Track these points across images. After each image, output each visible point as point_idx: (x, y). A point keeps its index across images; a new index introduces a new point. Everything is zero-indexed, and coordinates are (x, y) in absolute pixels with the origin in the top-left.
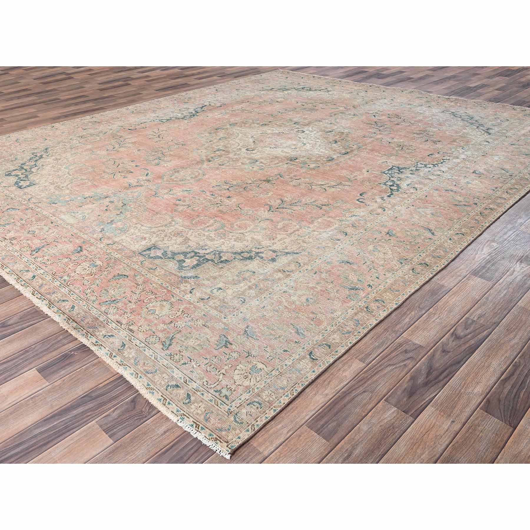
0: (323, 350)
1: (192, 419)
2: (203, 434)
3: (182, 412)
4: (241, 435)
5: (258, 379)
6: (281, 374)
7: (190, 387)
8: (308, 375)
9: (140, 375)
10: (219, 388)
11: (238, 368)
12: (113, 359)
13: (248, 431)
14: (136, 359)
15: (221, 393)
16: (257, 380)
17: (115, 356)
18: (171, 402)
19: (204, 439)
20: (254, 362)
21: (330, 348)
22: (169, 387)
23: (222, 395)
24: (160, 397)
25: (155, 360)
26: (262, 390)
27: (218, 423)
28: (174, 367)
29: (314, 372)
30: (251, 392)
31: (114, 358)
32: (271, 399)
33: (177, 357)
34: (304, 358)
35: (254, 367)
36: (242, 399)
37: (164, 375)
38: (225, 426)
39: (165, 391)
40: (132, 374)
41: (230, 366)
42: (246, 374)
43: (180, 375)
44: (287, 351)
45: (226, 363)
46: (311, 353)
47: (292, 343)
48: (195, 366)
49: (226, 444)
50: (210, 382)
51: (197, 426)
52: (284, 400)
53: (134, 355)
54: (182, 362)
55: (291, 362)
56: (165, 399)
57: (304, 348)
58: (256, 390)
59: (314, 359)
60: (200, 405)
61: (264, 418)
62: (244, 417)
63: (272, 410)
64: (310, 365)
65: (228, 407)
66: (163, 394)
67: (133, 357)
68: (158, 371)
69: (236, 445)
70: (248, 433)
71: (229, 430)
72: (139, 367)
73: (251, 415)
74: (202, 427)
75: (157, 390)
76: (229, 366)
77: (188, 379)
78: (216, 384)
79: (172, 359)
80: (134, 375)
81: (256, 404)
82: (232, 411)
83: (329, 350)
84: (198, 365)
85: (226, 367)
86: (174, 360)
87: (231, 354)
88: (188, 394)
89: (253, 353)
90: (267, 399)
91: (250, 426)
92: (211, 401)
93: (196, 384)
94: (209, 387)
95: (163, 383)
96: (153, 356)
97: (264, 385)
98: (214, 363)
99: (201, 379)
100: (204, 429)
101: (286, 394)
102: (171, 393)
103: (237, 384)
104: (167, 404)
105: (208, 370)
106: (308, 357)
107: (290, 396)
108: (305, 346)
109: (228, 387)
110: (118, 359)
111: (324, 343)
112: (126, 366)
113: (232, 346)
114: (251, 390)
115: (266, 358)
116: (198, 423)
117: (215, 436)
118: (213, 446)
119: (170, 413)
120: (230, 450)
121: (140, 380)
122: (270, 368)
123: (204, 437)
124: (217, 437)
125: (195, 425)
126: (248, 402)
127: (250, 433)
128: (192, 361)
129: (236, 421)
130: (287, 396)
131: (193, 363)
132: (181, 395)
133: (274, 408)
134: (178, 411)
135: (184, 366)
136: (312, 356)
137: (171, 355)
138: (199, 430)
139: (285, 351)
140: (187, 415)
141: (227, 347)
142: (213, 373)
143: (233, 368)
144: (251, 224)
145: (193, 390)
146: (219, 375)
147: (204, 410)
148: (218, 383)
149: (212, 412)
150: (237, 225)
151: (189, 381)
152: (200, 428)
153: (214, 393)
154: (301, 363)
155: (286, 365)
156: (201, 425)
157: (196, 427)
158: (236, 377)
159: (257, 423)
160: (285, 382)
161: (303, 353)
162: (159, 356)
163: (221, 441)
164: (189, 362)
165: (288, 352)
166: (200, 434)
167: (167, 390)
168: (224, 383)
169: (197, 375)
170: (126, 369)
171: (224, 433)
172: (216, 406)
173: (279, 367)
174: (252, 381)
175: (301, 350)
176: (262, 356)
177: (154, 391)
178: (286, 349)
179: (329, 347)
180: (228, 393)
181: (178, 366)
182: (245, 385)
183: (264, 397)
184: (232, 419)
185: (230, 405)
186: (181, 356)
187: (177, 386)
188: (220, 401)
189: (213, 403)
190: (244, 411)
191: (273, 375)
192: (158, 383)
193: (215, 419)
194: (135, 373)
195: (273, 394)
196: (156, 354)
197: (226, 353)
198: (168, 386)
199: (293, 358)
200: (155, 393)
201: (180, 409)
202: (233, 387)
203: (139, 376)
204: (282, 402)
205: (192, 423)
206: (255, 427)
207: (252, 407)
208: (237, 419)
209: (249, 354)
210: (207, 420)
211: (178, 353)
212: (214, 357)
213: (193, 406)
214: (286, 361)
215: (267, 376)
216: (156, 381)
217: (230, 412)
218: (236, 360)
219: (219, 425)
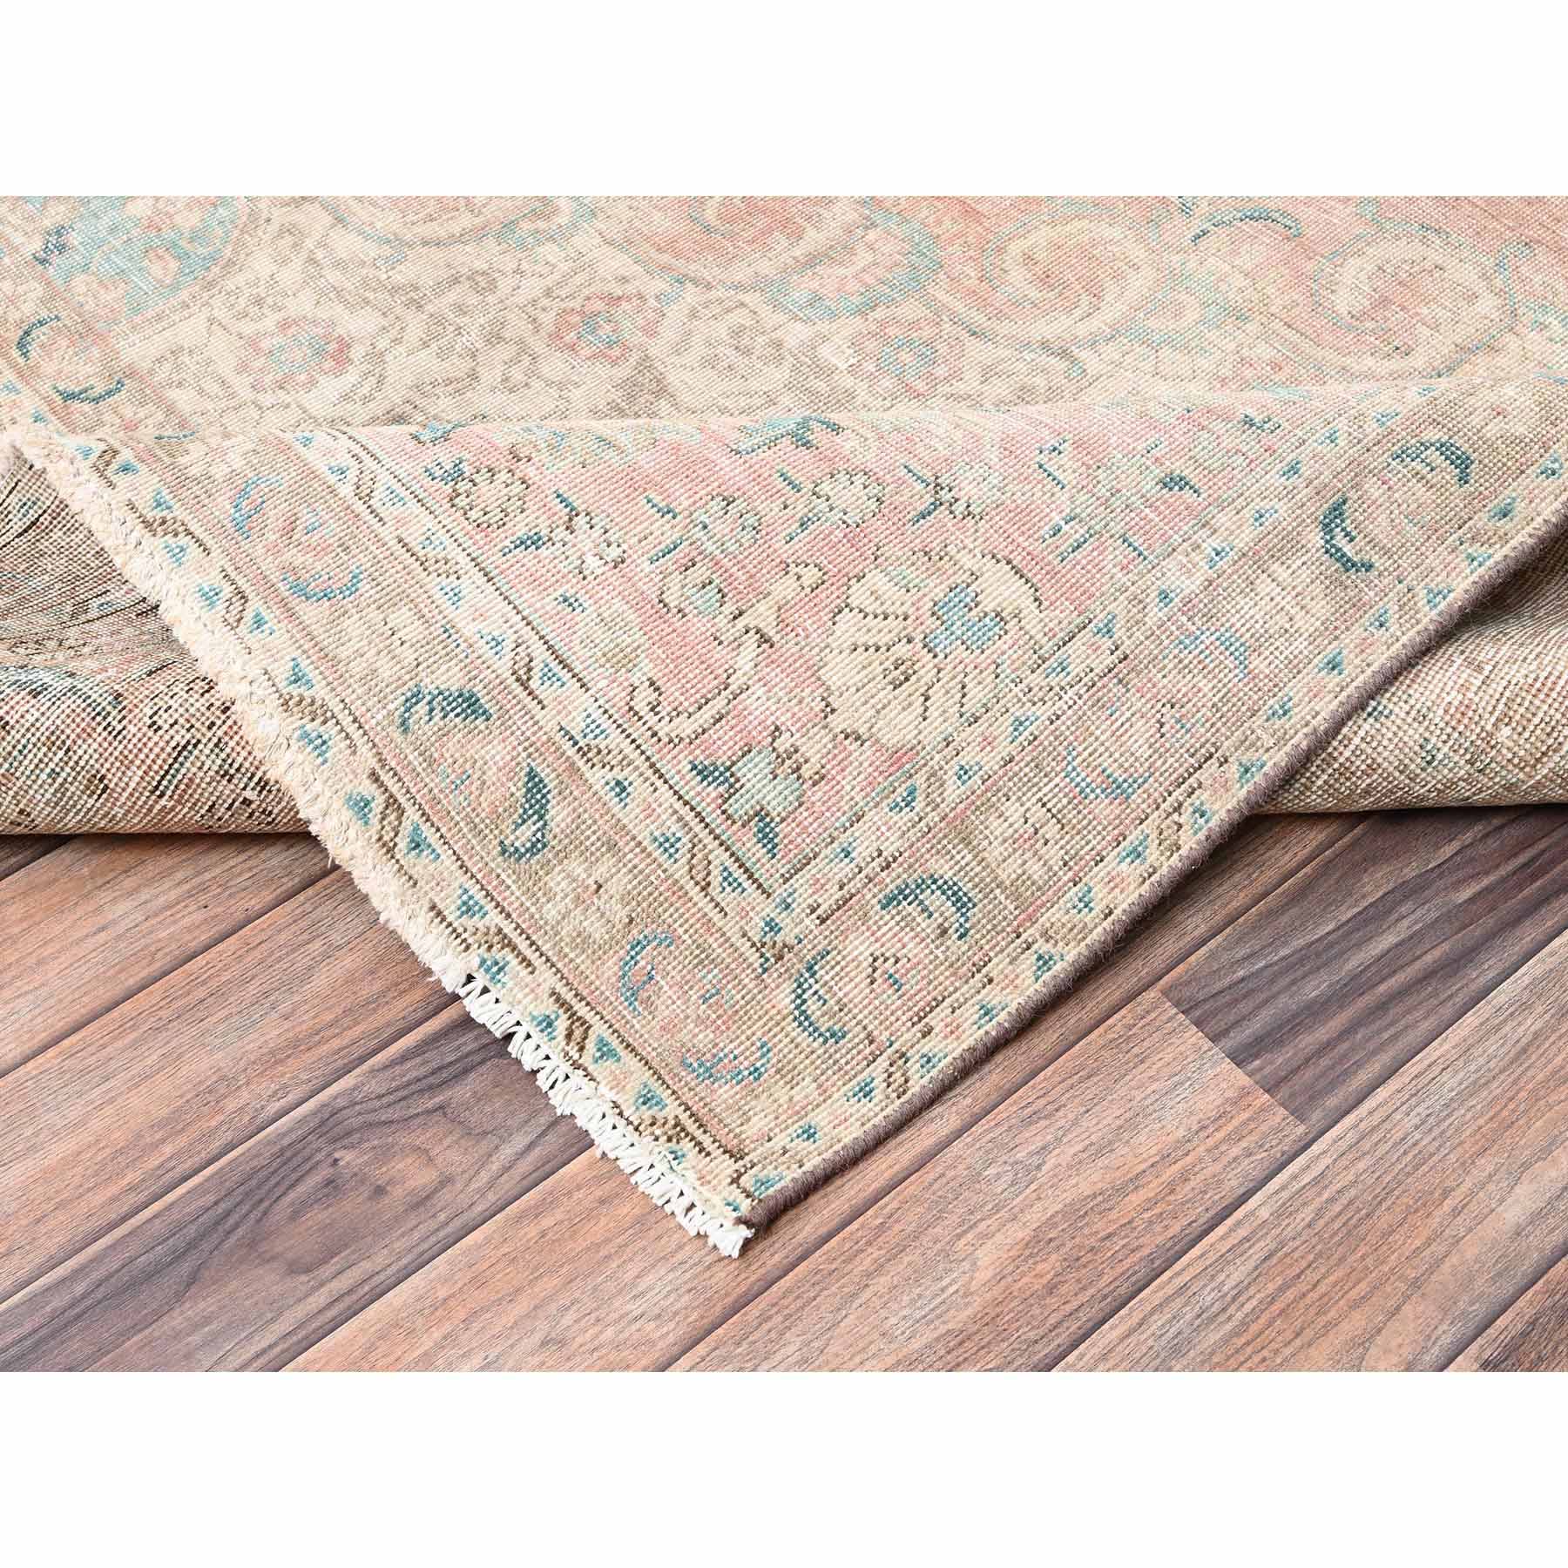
0: (1420, 489)
1: (548, 979)
2: (603, 1089)
3: (494, 918)
4: (820, 1118)
5: (976, 695)
6: (1123, 666)
7: (548, 720)
8: (1296, 689)
9: (255, 605)
10: (723, 746)
11: (859, 594)
12: (111, 485)
13: (866, 1092)
14: (244, 493)
15: (733, 790)
16: (971, 706)
17: (125, 469)
18: (427, 832)
19: (610, 1120)
20: (967, 561)
21: (1463, 479)
22: (422, 709)
23: (740, 806)
24: (368, 789)
25: (360, 507)
26: (990, 794)
27: (699, 1021)
28: (463, 559)
29: (1333, 665)
30: (919, 804)
31: (122, 480)
32: (1036, 870)
33: (489, 493)
34: (1283, 546)
35: (964, 595)
36: (862, 851)
37: (401, 617)
38: (738, 1045)
39: (397, 735)
40: (209, 597)
41: (810, 576)
42: (902, 650)
43: (497, 620)
44: (1181, 483)
45: (785, 551)
46: (1337, 511)
47: (1219, 427)
48: (592, 563)
49: (728, 1166)
50: (672, 692)
51: (577, 1032)
52: (1113, 882)
53: (238, 463)
54: (520, 527)
55: (1203, 572)
56: (391, 802)
57: (1293, 469)
58: (954, 790)
59: (1348, 564)
60: (600, 872)
61: (970, 1013)
62: (854, 989)
63: (1030, 959)
64: (1321, 609)
65: (769, 909)
66: (382, 761)
67: (229, 479)
68: (364, 587)
69: (787, 1177)
70: (866, 1107)
71: (756, 1072)
72: (260, 550)
73: (896, 984)
74: (602, 1043)
75: (347, 721)
76: (806, 581)
77: (540, 653)
78: (708, 713)
79: (462, 501)
80: (221, 607)
81: (934, 900)
82: (791, 941)
83: (1458, 493)
84: (614, 552)
85: (785, 588)
86: (473, 514)
87: (825, 488)
88: (532, 775)
89: (968, 490)
90: (1007, 873)
91: (883, 1063)
92: (668, 844)
93: (584, 699)
94: (664, 729)
95: (386, 670)
96: (352, 475)
97: (1004, 749)
98: (710, 547)
99: (623, 660)
100: (612, 1053)
101: (1133, 837)
102: (431, 762)
103: (838, 722)
104: (403, 844)
105: (667, 598)
106: (1316, 539)
107: (1153, 855)
108: (1305, 453)
109: (783, 743)
110: (145, 485)
111: (1432, 435)
112: (184, 540)
113: (838, 439)
114: (920, 780)
115: (1046, 530)
116: (581, 1010)
117: (672, 1110)
118: (655, 1173)
119: (424, 916)
120: (745, 1205)
121: (253, 640)
122: (1062, 616)
123: (607, 1108)
124: (684, 1117)
125: (562, 1025)
126: (890, 882)
127: (879, 1110)
128: (580, 521)
129: (802, 1018)
130: (1136, 854)
131: (585, 540)
132: (491, 776)
133: (1042, 947)
134: (468, 909)
135: (527, 557)
136: (1340, 541)
137: (457, 475)
138: (586, 1060)
139: (1172, 482)
140: (523, 945)
141: (807, 445)
142: (699, 626)
143: (829, 597)
144: (1138, 253)
145: (567, 745)
146: (737, 644)
147: (621, 914)
148: (719, 704)
149: (672, 940)
150: (1028, 259)
151: (548, 676)
152: (591, 1045)
153: (692, 787)
154: (1264, 586)
155: (1164, 596)
156: (599, 1029)
157: (569, 1036)
158: (840, 671)
159: (927, 1046)
160: (1140, 737)
161: (1282, 508)
162: (384, 478)
163: (707, 1141)
164: (562, 532)
165: (1187, 492)
166: (588, 1087)
167: (404, 725)
168: (759, 706)
169: (599, 634)
170: (178, 555)
171: (725, 1093)
172: (694, 892)
173: (1119, 607)
174: (933, 713)
175: (1275, 480)
176: (1022, 515)
177: (331, 730)
178: (1179, 467)
179: (1463, 465)
180: (774, 796)
181: (493, 560)
182: (890, 738)
183: (995, 852)
184: (784, 999)
185: (780, 892)
186: (517, 488)
187: (470, 705)
188: (720, 857)
189: (680, 871)
190: (859, 948)
191: (1075, 669)
192: (358, 667)
193: (684, 987)
194: (228, 590)
195: (1051, 830)
196: (372, 464)
197: (798, 478)
198: (417, 696)
199: (1215, 542)
200: (338, 745)
201: (480, 896)
202: (814, 750)
203: (249, 615)
204: (1101, 897)
205: (549, 1007)
206: (914, 1067)
207: (908, 923)
208: (812, 1006)
209: (940, 496)
210: (637, 990)
211: (503, 464)
212: (716, 506)
213: (557, 881)
214: (1170, 564)
215: (1035, 679)
216: (344, 653)
217: (772, 951)
218: (854, 532)
219: (704, 1038)
